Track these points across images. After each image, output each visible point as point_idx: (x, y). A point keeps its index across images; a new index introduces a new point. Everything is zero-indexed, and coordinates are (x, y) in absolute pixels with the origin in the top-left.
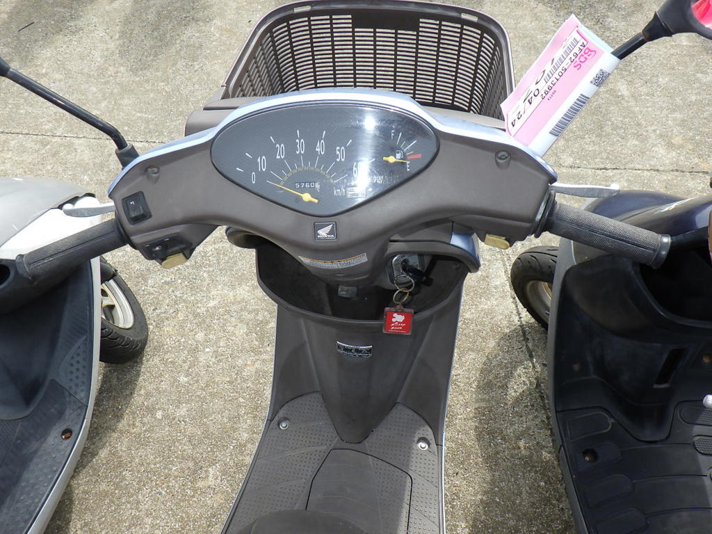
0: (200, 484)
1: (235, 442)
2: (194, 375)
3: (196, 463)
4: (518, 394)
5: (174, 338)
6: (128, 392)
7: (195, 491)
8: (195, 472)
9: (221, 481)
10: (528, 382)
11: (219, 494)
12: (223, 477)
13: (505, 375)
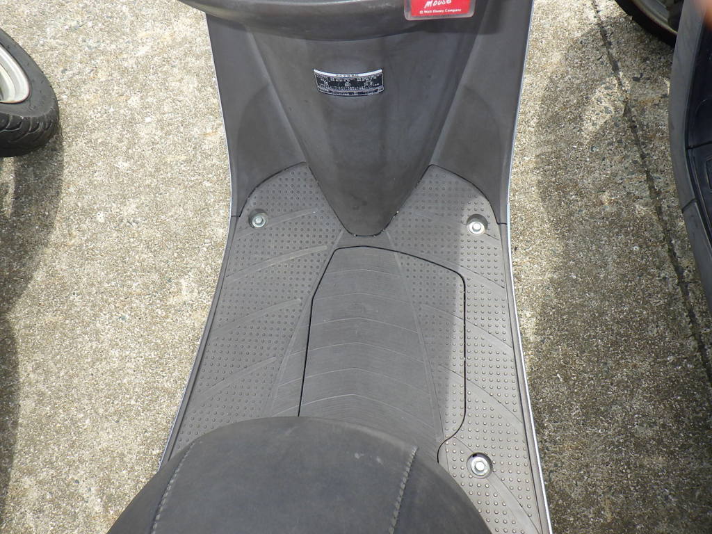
2: (136, 158)
3: (162, 275)
4: (598, 127)
5: (99, 108)
6: (53, 192)
10: (612, 109)
12: (201, 288)
13: (578, 103)
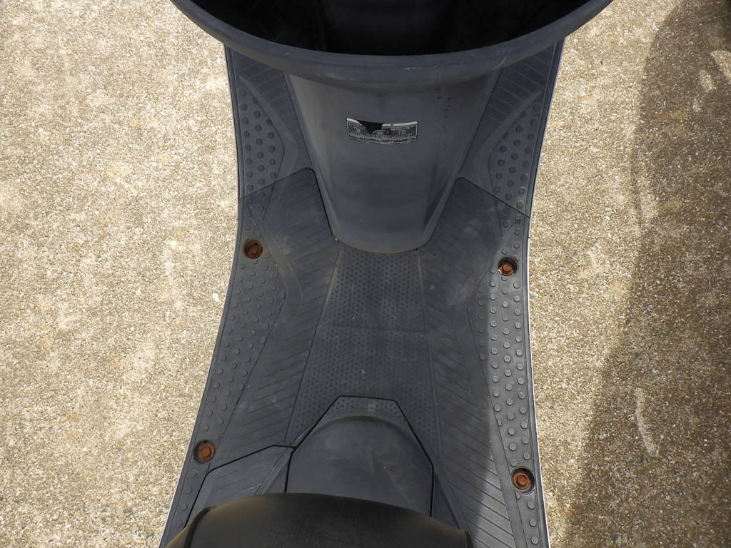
0: (583, 274)
1: (610, 209)
7: (580, 284)
8: (569, 260)
9: (612, 265)
11: (617, 283)
